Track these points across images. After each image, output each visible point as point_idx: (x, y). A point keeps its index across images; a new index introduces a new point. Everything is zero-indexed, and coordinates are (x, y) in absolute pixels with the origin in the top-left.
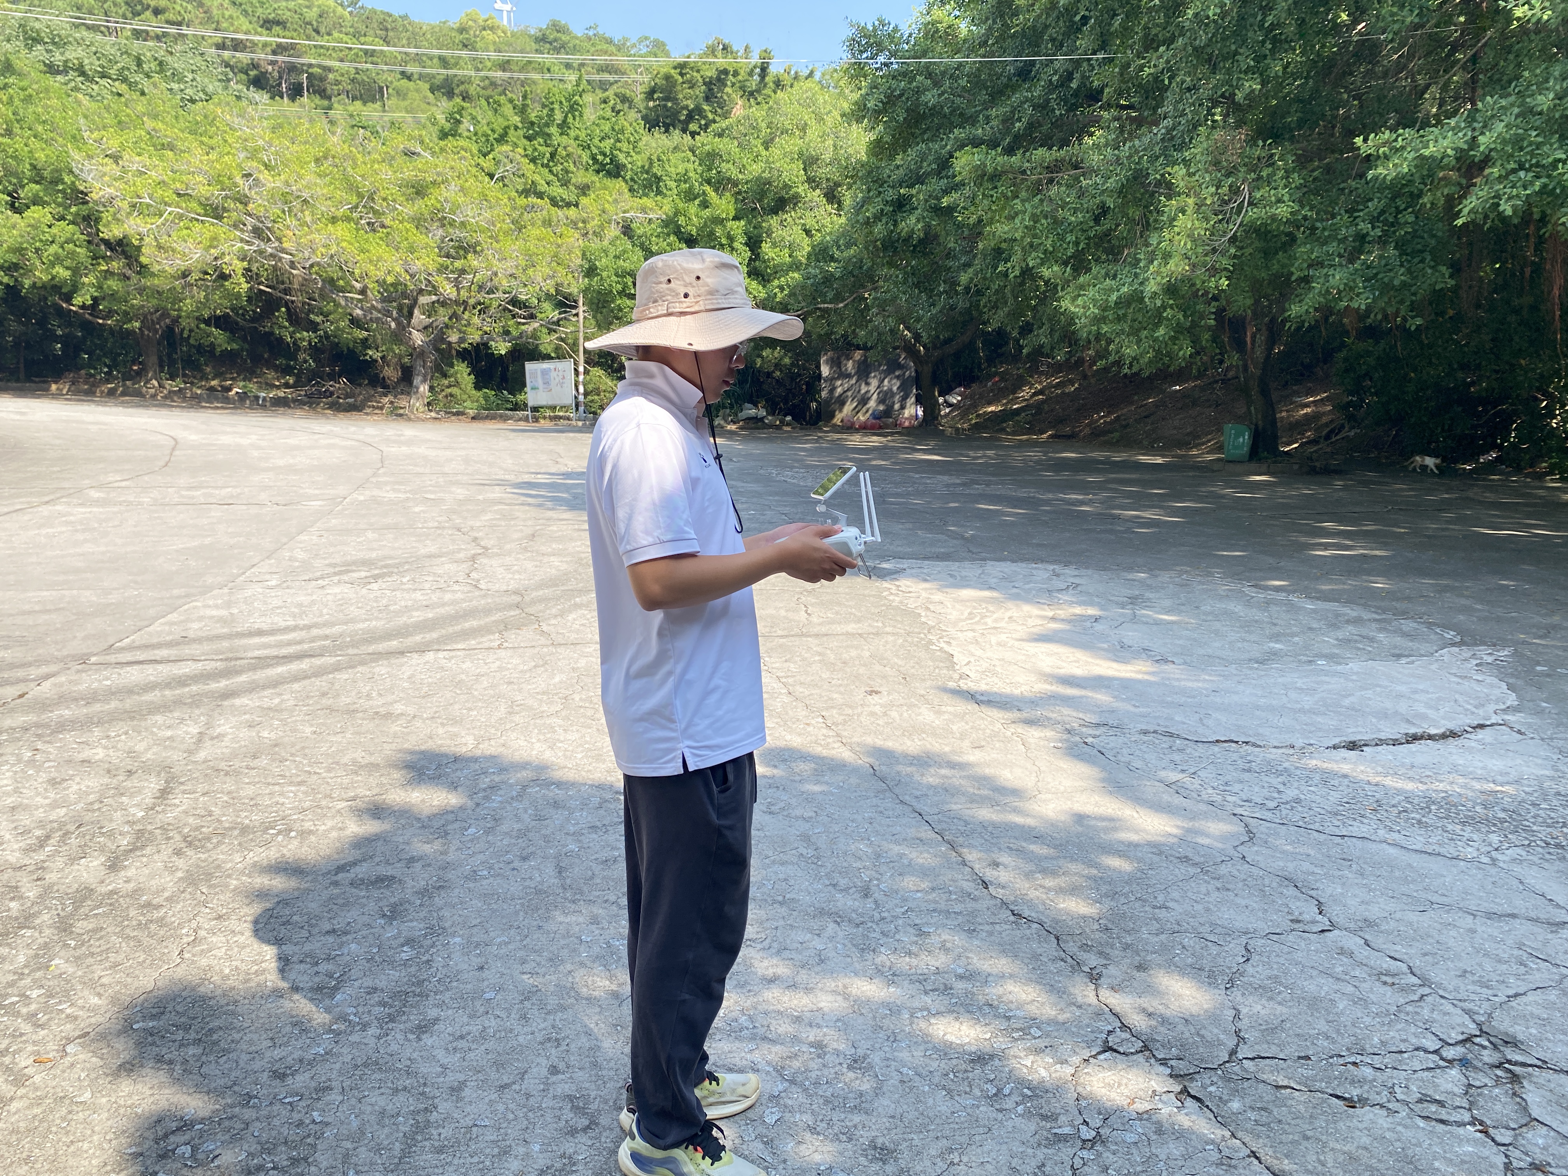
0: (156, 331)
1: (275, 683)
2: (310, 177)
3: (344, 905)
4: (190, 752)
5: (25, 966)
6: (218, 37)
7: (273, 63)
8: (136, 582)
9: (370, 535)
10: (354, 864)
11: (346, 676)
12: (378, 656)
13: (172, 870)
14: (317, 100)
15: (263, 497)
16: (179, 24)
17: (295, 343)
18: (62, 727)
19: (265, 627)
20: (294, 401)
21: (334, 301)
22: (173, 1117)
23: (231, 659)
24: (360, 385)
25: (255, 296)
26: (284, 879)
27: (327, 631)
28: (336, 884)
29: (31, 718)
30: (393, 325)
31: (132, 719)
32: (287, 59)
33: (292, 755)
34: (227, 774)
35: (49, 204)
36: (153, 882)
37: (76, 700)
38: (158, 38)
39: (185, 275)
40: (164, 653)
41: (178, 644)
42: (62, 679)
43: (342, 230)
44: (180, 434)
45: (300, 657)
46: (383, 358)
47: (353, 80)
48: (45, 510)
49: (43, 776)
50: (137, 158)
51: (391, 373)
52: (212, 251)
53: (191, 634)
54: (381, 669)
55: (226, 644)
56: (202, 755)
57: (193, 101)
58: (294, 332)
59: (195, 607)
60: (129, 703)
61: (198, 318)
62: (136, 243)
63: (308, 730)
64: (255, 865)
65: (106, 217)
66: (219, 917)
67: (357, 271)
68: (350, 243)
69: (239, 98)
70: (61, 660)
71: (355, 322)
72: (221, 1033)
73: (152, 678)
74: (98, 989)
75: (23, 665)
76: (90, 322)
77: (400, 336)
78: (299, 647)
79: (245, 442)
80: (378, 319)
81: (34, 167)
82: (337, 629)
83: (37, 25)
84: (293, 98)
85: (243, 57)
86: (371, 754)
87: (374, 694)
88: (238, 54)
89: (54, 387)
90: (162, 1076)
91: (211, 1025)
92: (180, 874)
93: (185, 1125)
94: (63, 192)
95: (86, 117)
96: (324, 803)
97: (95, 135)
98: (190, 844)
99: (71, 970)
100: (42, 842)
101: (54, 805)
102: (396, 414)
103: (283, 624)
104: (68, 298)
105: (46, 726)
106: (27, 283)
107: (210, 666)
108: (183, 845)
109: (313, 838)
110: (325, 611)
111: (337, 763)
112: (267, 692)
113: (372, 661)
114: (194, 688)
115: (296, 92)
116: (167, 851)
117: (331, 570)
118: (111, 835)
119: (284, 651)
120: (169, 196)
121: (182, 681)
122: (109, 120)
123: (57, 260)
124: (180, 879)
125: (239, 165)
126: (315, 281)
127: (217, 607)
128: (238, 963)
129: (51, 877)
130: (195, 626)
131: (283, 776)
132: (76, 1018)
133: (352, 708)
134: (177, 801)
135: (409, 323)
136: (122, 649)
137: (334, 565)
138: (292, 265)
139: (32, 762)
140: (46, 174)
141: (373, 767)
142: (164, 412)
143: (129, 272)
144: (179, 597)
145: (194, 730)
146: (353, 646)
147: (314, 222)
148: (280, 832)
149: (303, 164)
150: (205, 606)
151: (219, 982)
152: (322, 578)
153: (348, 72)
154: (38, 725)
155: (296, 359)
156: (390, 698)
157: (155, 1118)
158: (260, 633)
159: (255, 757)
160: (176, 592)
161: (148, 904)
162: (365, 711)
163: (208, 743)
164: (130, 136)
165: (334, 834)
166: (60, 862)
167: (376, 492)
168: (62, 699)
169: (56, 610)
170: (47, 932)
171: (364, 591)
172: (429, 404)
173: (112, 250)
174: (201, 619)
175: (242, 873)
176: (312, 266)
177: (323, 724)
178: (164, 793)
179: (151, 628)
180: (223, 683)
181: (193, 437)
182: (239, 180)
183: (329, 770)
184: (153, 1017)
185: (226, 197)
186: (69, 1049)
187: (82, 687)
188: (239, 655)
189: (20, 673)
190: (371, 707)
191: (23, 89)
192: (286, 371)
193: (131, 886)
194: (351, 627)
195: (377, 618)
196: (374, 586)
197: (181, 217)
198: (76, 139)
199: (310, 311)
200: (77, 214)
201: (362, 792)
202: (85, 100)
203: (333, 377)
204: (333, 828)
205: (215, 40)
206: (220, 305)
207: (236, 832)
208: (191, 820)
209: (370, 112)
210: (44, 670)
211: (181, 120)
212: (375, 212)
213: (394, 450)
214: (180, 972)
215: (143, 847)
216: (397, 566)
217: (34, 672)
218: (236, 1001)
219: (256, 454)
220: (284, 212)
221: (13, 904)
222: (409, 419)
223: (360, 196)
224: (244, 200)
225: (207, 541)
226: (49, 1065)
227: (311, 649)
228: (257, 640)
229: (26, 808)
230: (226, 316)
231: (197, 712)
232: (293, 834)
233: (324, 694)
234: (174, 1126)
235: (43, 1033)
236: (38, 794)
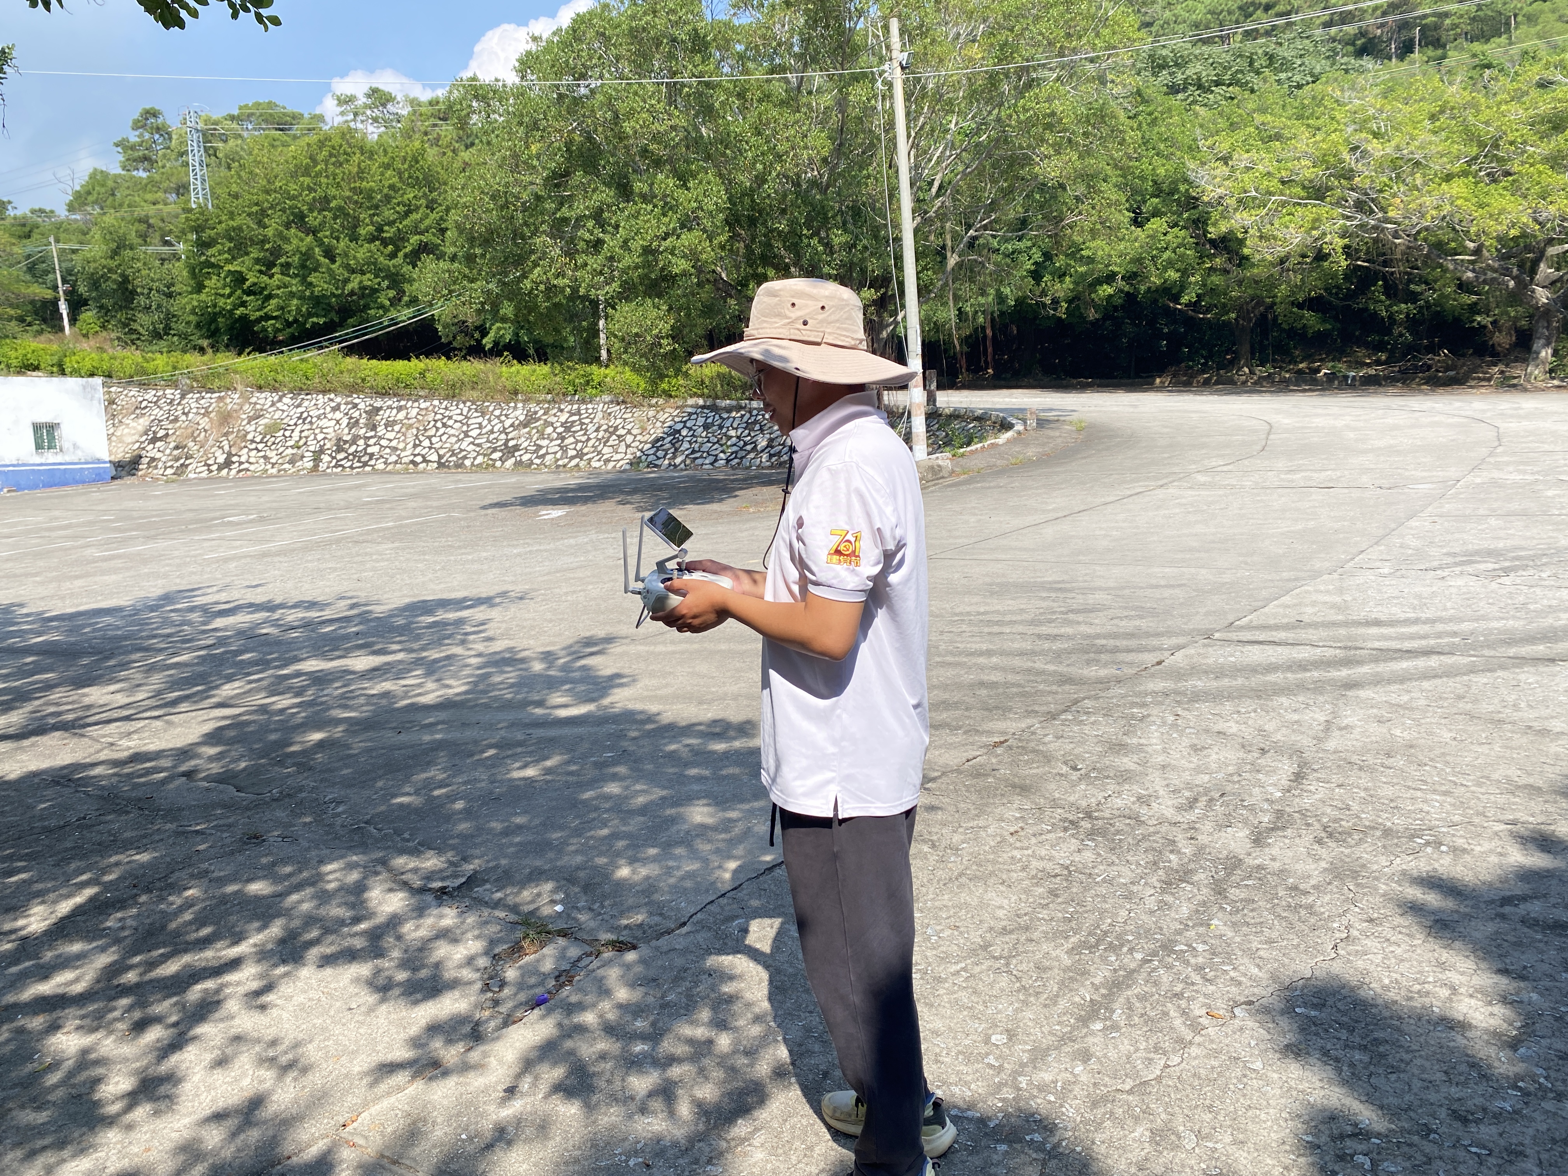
0: (1250, 320)
1: (1402, 679)
2: (1424, 137)
3: (1515, 944)
4: (1320, 740)
5: (1189, 919)
6: (1325, 15)
7: (1382, 25)
8: (1246, 563)
9: (1493, 521)
10: (1524, 898)
11: (1485, 680)
12: (1522, 661)
13: (1317, 859)
14: (1430, 52)
15: (1365, 480)
16: (1288, 13)
17: (1390, 317)
18: (1196, 697)
19: (1383, 618)
20: (1386, 378)
21: (1441, 266)
22: (1347, 1120)
23: (1350, 648)
24: (1464, 355)
25: (1352, 272)
26: (1439, 897)
27: (1455, 628)
28: (1503, 917)
29: (1169, 685)
30: (1512, 284)
31: (1259, 697)
32: (1398, 17)
33: (1431, 760)
34: (1361, 769)
35: (1165, 214)
36: (1297, 866)
37: (1206, 672)
38: (1268, 33)
39: (1282, 262)
40: (1281, 635)
41: (1294, 627)
42: (1191, 651)
43: (1458, 188)
44: (1274, 418)
45: (1427, 653)
46: (1494, 323)
47: (1474, 19)
48: (1160, 493)
49: (1186, 742)
50: (1246, 156)
51: (1502, 339)
52: (1314, 232)
53: (1306, 619)
54: (1528, 676)
55: (1343, 631)
56: (1331, 745)
57: (1299, 86)
58: (1390, 306)
59: (1306, 592)
60: (1256, 681)
61: (1293, 303)
62: (1240, 236)
63: (1447, 736)
64: (1404, 873)
65: (1215, 215)
66: (1371, 921)
67: (1473, 230)
68: (1466, 200)
69: (1347, 71)
70: (1189, 633)
71: (1463, 286)
72: (1388, 1047)
73: (1273, 660)
74: (1257, 961)
75: (1158, 635)
76: (1192, 318)
77: (1521, 294)
78: (1424, 642)
79: (1339, 423)
80: (1493, 280)
81: (1155, 182)
82: (1466, 626)
83: (1164, 52)
84: (1401, 58)
85: (1350, 29)
86: (1529, 774)
87: (1523, 705)
88: (1345, 28)
89: (1158, 380)
90: (1329, 1071)
91: (1376, 1035)
92: (1324, 864)
93: (1360, 1134)
94: (1178, 201)
95: (1201, 126)
96: (1476, 820)
97: (1209, 142)
98: (1331, 836)
99: (1230, 934)
100: (1192, 803)
101: (1198, 770)
102: (1508, 384)
103: (1403, 616)
104: (1176, 298)
105: (1183, 693)
106: (1143, 288)
107: (1329, 653)
108: (1324, 835)
109: (1467, 858)
110: (1449, 605)
111: (1488, 778)
112: (1395, 687)
113: (1515, 666)
114: (1316, 674)
115: (1406, 49)
116: (1308, 838)
117: (1450, 560)
118: (1252, 809)
119: (1407, 645)
120: (1274, 185)
121: (1303, 666)
122: (1222, 123)
123: (1170, 264)
124: (1325, 870)
125: (1346, 140)
126: (1419, 248)
127: (1328, 592)
128: (1398, 976)
129: (1203, 839)
130: (1309, 610)
131: (1425, 782)
132: (1240, 983)
133: (1497, 717)
134: (1312, 788)
135: (1532, 279)
136: (1242, 628)
137: (1454, 555)
138: (1396, 235)
139: (1174, 726)
140: (1165, 187)
141: (1534, 790)
142: (1255, 398)
143: (1229, 266)
144: (1289, 580)
145: (1322, 717)
146: (1489, 647)
147: (1425, 184)
148: (1428, 843)
149: (1415, 123)
150: (1316, 591)
151: (1379, 991)
152: (1441, 568)
153: (1467, 12)
154: (1176, 692)
155: (1391, 333)
156: (1545, 712)
157: (1327, 1114)
158: (1377, 623)
159: (1389, 755)
160: (1285, 575)
161: (1295, 888)
162: (1513, 723)
163: (1337, 733)
164: (1240, 135)
165: (1494, 859)
166: (1208, 826)
167: (1496, 474)
168: (1194, 671)
169: (1180, 586)
170: (1205, 891)
171: (1494, 585)
172: (1551, 371)
173: (1216, 248)
174: (1314, 604)
175: (1391, 878)
176: (1419, 232)
177: (1465, 731)
178: (1298, 777)
179: (1266, 610)
180: (1344, 673)
181: (1286, 421)
182: (1346, 156)
183: (1479, 785)
184: (1315, 1006)
185: (1331, 175)
186: (1237, 1011)
187: (1210, 661)
188: (1358, 644)
189: (1155, 642)
190: (1521, 720)
191: (1150, 114)
192: (1379, 347)
193: (1277, 865)
194: (1483, 625)
195: (1514, 617)
196: (1506, 580)
197: (1283, 204)
198: (1194, 149)
199: (1410, 281)
200: (1188, 219)
201: (1523, 816)
202: (1201, 111)
203: (1432, 349)
204: (1491, 851)
205: (1323, 19)
206: (1315, 286)
207: (1378, 833)
208: (1329, 810)
209: (1493, 49)
210: (1174, 641)
211: (1288, 107)
212: (1500, 160)
213: (1513, 425)
214: (1337, 968)
215: (1284, 828)
216: (1532, 558)
217: (1167, 642)
218: (1400, 1018)
219: (1352, 435)
220: (1391, 179)
221: (1172, 857)
222: (1525, 390)
223: (1482, 145)
224: (1348, 175)
225: (1311, 525)
226: (1221, 1021)
227: (1439, 645)
228: (1374, 630)
229: (1174, 768)
230: (1319, 298)
231: (1321, 699)
232: (1444, 848)
233: (1460, 697)
234: (1349, 1129)
235: (1212, 988)
236: (1183, 757)
